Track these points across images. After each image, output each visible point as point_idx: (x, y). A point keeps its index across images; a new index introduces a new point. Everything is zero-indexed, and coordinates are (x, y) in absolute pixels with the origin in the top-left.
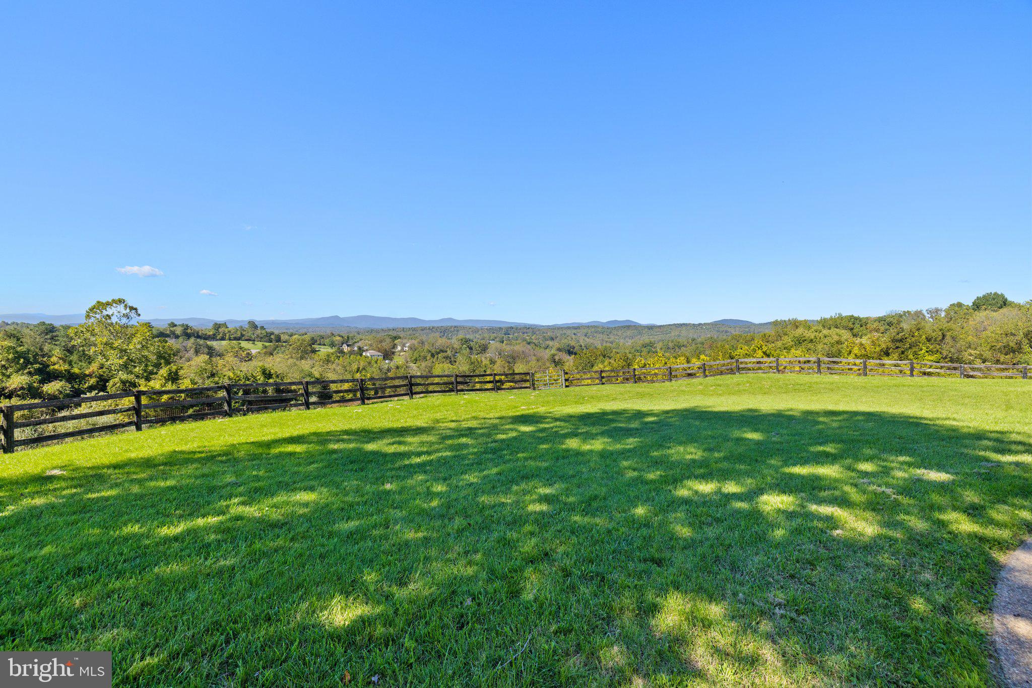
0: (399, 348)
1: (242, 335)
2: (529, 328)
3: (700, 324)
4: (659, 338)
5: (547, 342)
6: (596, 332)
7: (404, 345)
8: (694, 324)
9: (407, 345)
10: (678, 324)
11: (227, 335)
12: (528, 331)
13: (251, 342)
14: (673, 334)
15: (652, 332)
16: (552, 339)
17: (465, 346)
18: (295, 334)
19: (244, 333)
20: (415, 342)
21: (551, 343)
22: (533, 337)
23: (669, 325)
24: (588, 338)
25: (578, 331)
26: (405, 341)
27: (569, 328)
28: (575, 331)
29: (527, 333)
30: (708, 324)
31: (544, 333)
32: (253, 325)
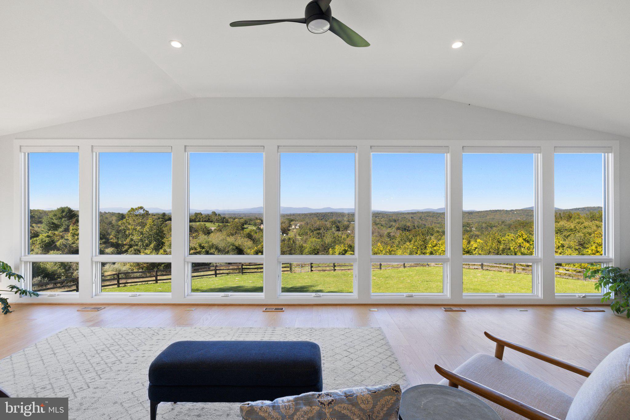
0: (293, 227)
1: (209, 219)
2: (380, 214)
3: (512, 211)
4: (477, 220)
5: (391, 223)
6: (428, 216)
7: (296, 225)
8: (506, 210)
9: (298, 225)
10: (493, 210)
11: (201, 219)
12: (379, 215)
13: (213, 223)
14: (488, 217)
15: (472, 216)
16: (395, 221)
17: (334, 226)
18: (236, 218)
19: (210, 218)
20: (303, 223)
21: (394, 224)
22: (382, 220)
23: (486, 211)
24: (422, 220)
25: (415, 215)
26: (297, 223)
27: (408, 213)
28: (412, 216)
29: (378, 217)
30: (519, 210)
31: (390, 217)
32: (214, 213)
